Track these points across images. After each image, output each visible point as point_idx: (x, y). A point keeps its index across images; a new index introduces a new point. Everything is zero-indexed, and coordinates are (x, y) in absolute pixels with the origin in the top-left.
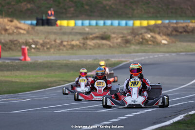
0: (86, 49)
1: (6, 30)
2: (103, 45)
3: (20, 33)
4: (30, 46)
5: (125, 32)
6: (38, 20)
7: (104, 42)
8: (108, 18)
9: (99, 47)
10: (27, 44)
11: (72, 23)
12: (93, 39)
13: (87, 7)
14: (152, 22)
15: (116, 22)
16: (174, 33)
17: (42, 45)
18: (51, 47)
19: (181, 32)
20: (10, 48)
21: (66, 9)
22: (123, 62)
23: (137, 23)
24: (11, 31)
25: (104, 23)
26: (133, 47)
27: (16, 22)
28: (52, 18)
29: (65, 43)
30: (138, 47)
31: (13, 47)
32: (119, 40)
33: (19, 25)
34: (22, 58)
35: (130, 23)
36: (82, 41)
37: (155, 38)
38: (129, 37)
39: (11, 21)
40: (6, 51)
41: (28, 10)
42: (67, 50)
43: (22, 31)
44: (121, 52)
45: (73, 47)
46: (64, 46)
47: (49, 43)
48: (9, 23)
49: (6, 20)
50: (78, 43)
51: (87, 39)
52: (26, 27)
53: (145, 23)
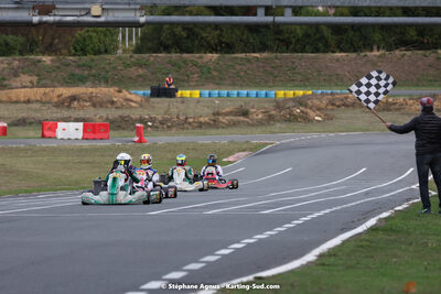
0: (218, 128)
1: (113, 103)
2: (239, 122)
3: (131, 107)
4: (145, 123)
5: (266, 105)
6: (152, 89)
7: (242, 118)
8: (242, 87)
9: (234, 124)
10: (142, 120)
11: (196, 93)
12: (226, 114)
13: (215, 74)
14: (300, 93)
15: (253, 92)
16: (330, 107)
17: (162, 123)
18: (173, 126)
19: (339, 106)
20: (119, 127)
21: (188, 76)
22: (267, 144)
23: (281, 94)
24: (119, 104)
25: (238, 94)
26: (278, 125)
27: (125, 93)
28: (172, 87)
29: (191, 120)
30: (284, 125)
31: (123, 124)
32: (260, 116)
33: (129, 96)
34: (136, 139)
35: (272, 93)
36: (212, 118)
37: (306, 113)
38: (273, 112)
39: (120, 91)
40: (113, 129)
41: (140, 76)
42: (193, 129)
43: (133, 104)
44: (264, 132)
45: (200, 125)
46: (189, 123)
47: (170, 120)
48: (116, 94)
49: (112, 90)
50: (207, 119)
51: (218, 114)
52: (138, 99)
53: (290, 93)
